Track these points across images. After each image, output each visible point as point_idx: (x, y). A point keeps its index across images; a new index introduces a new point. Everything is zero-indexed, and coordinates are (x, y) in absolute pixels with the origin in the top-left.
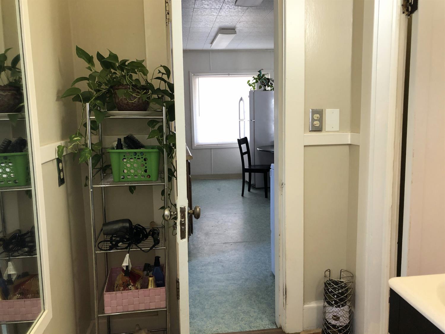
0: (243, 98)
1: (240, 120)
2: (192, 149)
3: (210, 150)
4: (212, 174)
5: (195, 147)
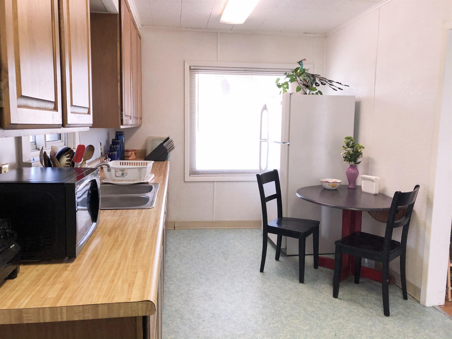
0: (268, 107)
1: (261, 140)
2: (184, 181)
3: (212, 184)
4: (214, 220)
5: (188, 178)
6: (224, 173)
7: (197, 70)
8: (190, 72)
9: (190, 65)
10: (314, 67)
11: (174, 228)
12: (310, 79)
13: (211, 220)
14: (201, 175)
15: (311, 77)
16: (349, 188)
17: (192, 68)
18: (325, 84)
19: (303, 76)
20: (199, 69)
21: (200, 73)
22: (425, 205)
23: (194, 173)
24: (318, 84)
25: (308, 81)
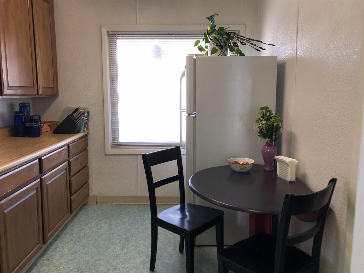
1: (181, 110)
2: (105, 154)
3: (135, 157)
4: (138, 196)
5: (110, 150)
6: (149, 145)
7: (116, 36)
8: (109, 38)
9: (108, 30)
10: (246, 28)
11: (97, 202)
12: (223, 37)
13: (136, 195)
14: (124, 148)
15: (224, 35)
16: (265, 171)
17: (110, 33)
18: (245, 44)
19: (213, 34)
20: (117, 35)
21: (120, 39)
22: (345, 207)
23: (117, 145)
24: (236, 45)
25: (221, 41)
